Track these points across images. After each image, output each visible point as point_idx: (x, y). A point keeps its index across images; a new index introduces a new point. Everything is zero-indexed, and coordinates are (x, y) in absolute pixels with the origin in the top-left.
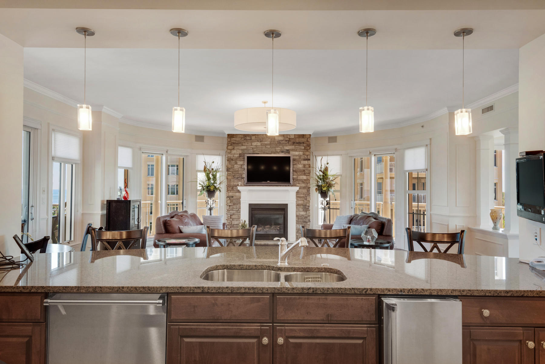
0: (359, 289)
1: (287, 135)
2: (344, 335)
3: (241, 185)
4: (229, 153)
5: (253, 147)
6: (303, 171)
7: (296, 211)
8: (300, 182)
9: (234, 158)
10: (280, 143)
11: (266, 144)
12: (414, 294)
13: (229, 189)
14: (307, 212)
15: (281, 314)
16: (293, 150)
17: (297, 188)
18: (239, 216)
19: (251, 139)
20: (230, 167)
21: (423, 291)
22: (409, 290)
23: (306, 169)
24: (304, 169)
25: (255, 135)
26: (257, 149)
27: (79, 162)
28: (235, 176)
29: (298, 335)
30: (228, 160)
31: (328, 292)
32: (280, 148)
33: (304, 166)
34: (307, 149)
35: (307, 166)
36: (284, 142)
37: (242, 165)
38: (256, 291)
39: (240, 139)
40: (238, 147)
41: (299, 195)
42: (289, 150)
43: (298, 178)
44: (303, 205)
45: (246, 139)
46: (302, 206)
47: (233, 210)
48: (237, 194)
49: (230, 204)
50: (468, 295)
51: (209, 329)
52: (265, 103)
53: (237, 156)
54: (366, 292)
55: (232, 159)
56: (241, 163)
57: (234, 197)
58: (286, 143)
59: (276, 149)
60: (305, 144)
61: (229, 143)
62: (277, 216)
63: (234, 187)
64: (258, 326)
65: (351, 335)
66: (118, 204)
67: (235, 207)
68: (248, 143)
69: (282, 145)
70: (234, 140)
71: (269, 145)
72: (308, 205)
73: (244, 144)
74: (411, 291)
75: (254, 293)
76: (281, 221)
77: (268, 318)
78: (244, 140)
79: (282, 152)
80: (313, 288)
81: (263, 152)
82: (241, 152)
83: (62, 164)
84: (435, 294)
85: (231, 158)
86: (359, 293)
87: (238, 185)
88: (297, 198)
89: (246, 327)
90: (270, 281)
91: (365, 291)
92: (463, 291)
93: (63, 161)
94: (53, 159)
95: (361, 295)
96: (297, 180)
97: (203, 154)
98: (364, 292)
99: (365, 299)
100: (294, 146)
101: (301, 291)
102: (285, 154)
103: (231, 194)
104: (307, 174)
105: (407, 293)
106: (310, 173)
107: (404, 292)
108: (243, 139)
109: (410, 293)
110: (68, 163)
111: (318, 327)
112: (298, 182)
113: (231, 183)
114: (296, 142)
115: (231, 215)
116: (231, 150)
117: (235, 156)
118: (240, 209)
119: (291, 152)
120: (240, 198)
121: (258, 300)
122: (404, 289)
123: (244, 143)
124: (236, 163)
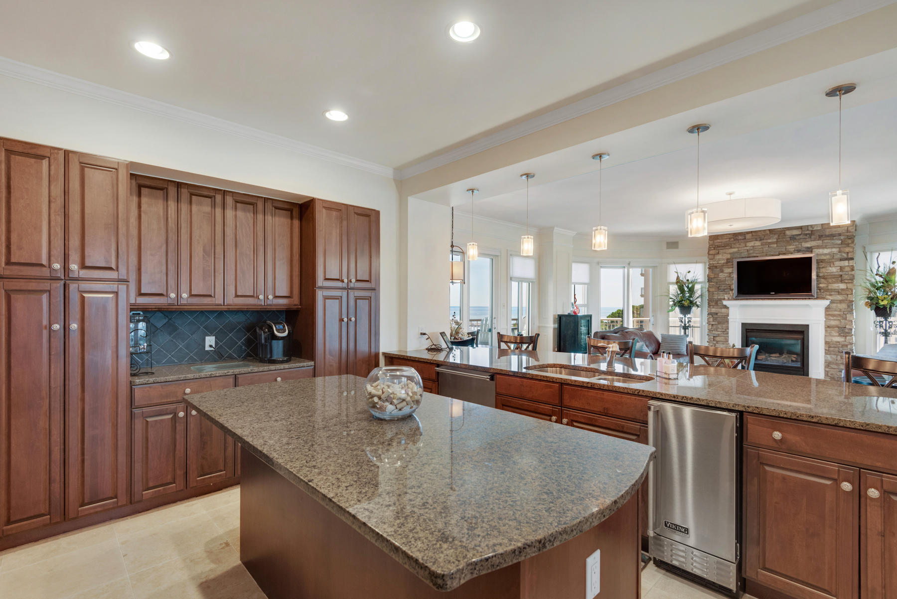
0: (632, 389)
1: (808, 226)
2: (618, 429)
3: (729, 299)
4: (712, 259)
5: (748, 248)
6: (838, 276)
7: (825, 336)
8: (833, 293)
9: (718, 265)
10: (795, 239)
11: (769, 243)
12: (689, 401)
13: (711, 304)
14: (848, 338)
15: (567, 401)
16: (818, 247)
17: (827, 302)
18: (727, 338)
19: (745, 239)
20: (712, 277)
21: (698, 401)
22: (683, 397)
23: (844, 273)
24: (841, 273)
25: (752, 232)
26: (755, 251)
27: (535, 280)
28: (720, 288)
29: (580, 420)
30: (709, 268)
31: (604, 388)
32: (794, 247)
33: (842, 268)
34: (847, 243)
35: (847, 269)
36: (801, 237)
37: (730, 273)
38: (548, 379)
39: (728, 240)
40: (724, 251)
41: (830, 313)
42: (811, 247)
43: (830, 288)
44: (839, 327)
45: (738, 240)
46: (837, 329)
47: (718, 330)
48: (724, 310)
49: (713, 323)
50: (754, 412)
51: (518, 403)
52: (730, 194)
53: (723, 262)
54: (638, 393)
55: (716, 267)
56: (730, 270)
57: (719, 314)
58: (805, 238)
59: (788, 247)
60: (843, 236)
61: (711, 247)
62: (792, 342)
63: (719, 302)
64: (551, 407)
65: (625, 430)
66: (568, 318)
67: (720, 326)
68: (740, 244)
69: (798, 242)
70: (719, 242)
71: (774, 244)
72: (849, 327)
73: (733, 246)
74: (685, 398)
75: (547, 381)
76: (798, 348)
77: (557, 402)
78: (734, 240)
79: (799, 251)
80: (591, 383)
81: (765, 254)
82: (729, 256)
83: (520, 283)
84: (713, 405)
85: (714, 265)
86: (632, 393)
87: (724, 299)
88: (827, 317)
89: (542, 406)
90: (557, 373)
91: (637, 391)
92: (748, 407)
93: (520, 280)
94: (511, 279)
95: (633, 395)
96: (827, 290)
97: (674, 263)
98: (636, 393)
99: (638, 400)
100: (821, 242)
101: (582, 384)
102: (804, 254)
103: (714, 310)
104: (846, 281)
105: (680, 400)
106: (854, 279)
107: (677, 398)
108: (732, 239)
109: (683, 401)
110: (525, 282)
111: (596, 417)
112: (828, 293)
113: (714, 296)
114: (825, 235)
115: (714, 336)
116: (714, 255)
117: (719, 262)
118: (728, 329)
119: (815, 250)
120: (728, 315)
121: (551, 387)
122: (677, 395)
123: (735, 244)
124: (722, 271)
